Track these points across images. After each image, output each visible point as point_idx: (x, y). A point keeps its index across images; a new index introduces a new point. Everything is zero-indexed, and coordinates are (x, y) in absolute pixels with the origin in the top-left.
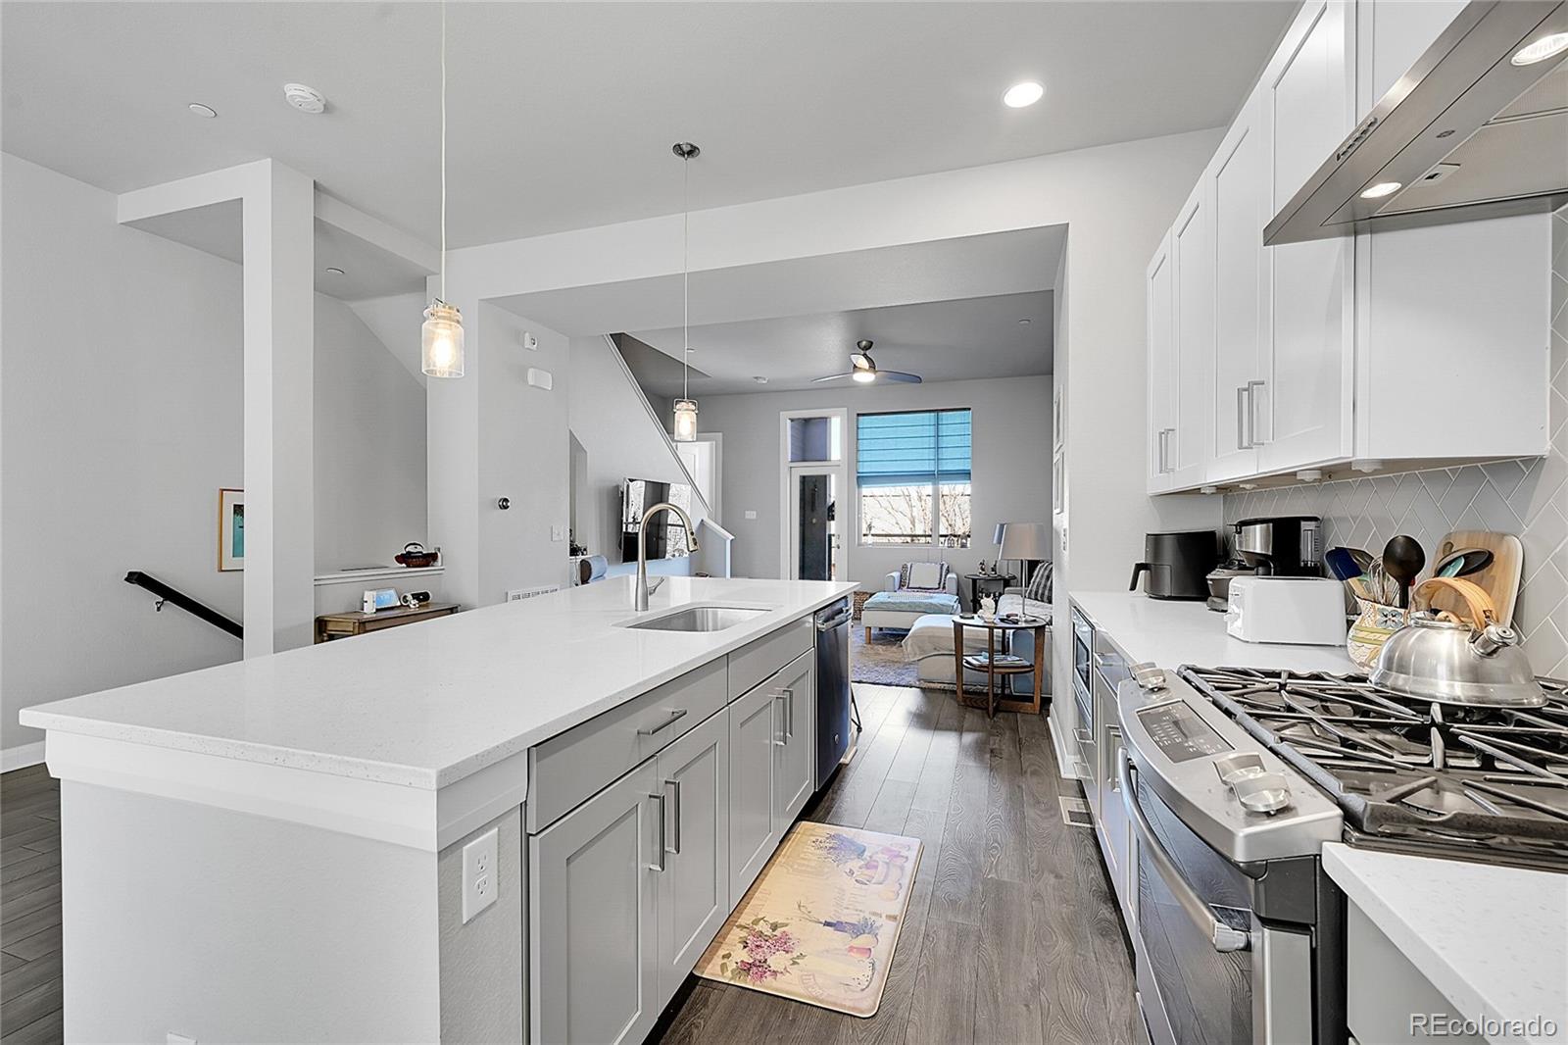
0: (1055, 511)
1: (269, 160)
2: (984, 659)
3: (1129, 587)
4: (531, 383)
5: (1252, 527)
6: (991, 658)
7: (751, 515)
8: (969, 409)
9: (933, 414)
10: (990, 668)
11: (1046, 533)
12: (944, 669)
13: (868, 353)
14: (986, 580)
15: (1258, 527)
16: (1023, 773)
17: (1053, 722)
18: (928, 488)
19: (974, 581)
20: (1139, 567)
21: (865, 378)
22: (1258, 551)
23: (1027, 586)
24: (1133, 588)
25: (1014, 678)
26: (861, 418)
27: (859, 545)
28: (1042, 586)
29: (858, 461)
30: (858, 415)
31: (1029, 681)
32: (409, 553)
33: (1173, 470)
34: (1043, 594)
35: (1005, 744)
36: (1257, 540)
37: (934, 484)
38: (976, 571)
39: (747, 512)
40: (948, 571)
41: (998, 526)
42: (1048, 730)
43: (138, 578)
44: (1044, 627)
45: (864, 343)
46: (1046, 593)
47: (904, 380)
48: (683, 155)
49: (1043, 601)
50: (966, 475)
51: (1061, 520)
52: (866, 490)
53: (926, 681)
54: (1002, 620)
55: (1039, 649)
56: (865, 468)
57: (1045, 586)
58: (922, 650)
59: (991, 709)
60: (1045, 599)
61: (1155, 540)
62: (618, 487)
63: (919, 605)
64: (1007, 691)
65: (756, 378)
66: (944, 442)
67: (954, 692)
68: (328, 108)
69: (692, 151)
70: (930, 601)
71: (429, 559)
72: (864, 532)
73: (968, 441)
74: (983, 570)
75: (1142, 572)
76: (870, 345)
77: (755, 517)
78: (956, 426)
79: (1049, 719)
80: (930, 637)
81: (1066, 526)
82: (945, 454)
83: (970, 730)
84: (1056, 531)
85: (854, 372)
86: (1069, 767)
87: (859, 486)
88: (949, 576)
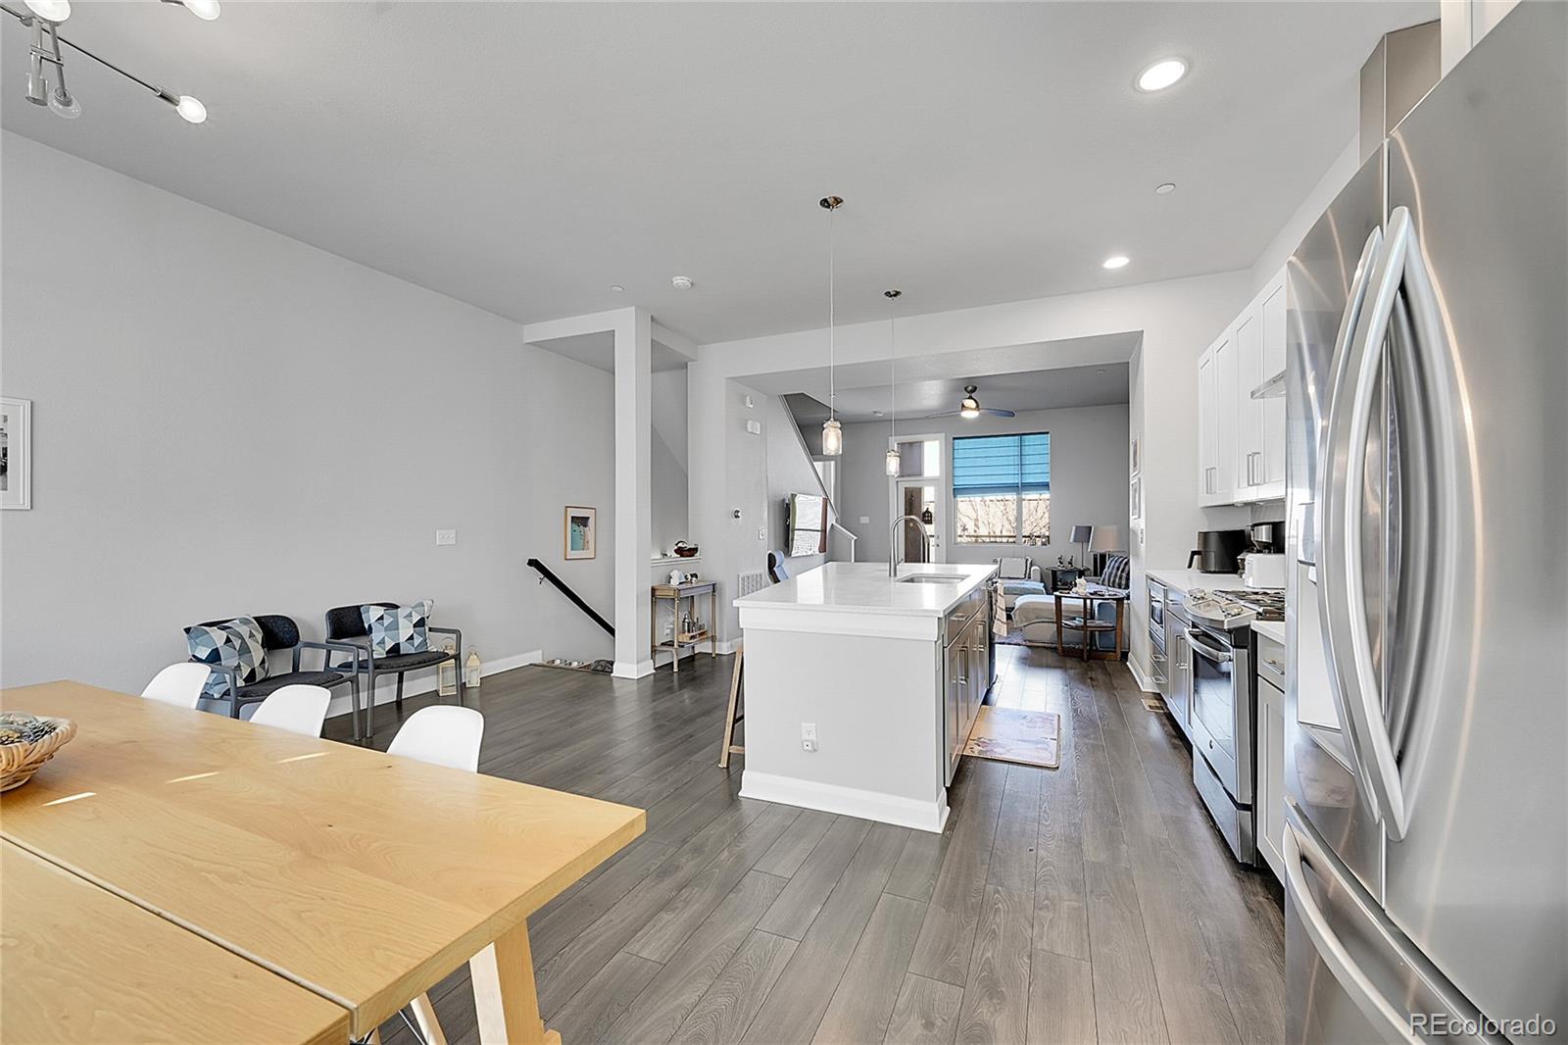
0: (1132, 518)
1: (634, 308)
2: (1079, 622)
3: (1187, 565)
4: (750, 430)
5: (1260, 527)
6: (1085, 622)
7: (864, 520)
8: (1048, 433)
9: (1016, 437)
10: (1084, 627)
11: (1125, 533)
12: (1046, 632)
13: (973, 395)
14: (1064, 572)
15: (1264, 527)
16: (1115, 689)
17: (1132, 665)
18: (1011, 496)
19: (1054, 573)
20: (1194, 553)
21: (970, 414)
22: (1264, 540)
23: (1101, 576)
24: (1190, 566)
25: (1100, 635)
26: (956, 441)
27: (955, 544)
28: (1113, 575)
29: (954, 476)
30: (954, 439)
31: (1110, 639)
32: (680, 548)
33: (1215, 492)
34: (1114, 581)
35: (1099, 675)
36: (1263, 535)
37: (1018, 494)
38: (1056, 565)
39: (862, 518)
40: (1032, 565)
41: (1074, 528)
42: (1128, 669)
43: (533, 563)
44: (1123, 599)
45: (970, 388)
46: (1117, 580)
47: (1001, 415)
48: (891, 296)
49: (1114, 587)
50: (1045, 486)
51: (1138, 523)
52: (959, 498)
53: (1030, 641)
54: (1091, 594)
55: (1119, 614)
56: (959, 482)
57: (1116, 575)
58: (1027, 619)
59: (1085, 657)
60: (1116, 585)
61: (1205, 537)
62: (784, 500)
63: (1015, 589)
64: (1094, 648)
65: (875, 412)
66: (1027, 460)
67: (1056, 648)
68: (692, 284)
69: (897, 294)
70: (1023, 586)
71: (692, 552)
72: (959, 534)
73: (1047, 458)
74: (1061, 563)
75: (1196, 557)
76: (974, 389)
77: (868, 522)
78: (1038, 448)
79: (1128, 663)
80: (1033, 609)
81: (1143, 526)
82: (1027, 469)
83: (1071, 668)
84: (1134, 532)
85: (962, 410)
86: (1147, 684)
87: (955, 497)
88: (1032, 568)
